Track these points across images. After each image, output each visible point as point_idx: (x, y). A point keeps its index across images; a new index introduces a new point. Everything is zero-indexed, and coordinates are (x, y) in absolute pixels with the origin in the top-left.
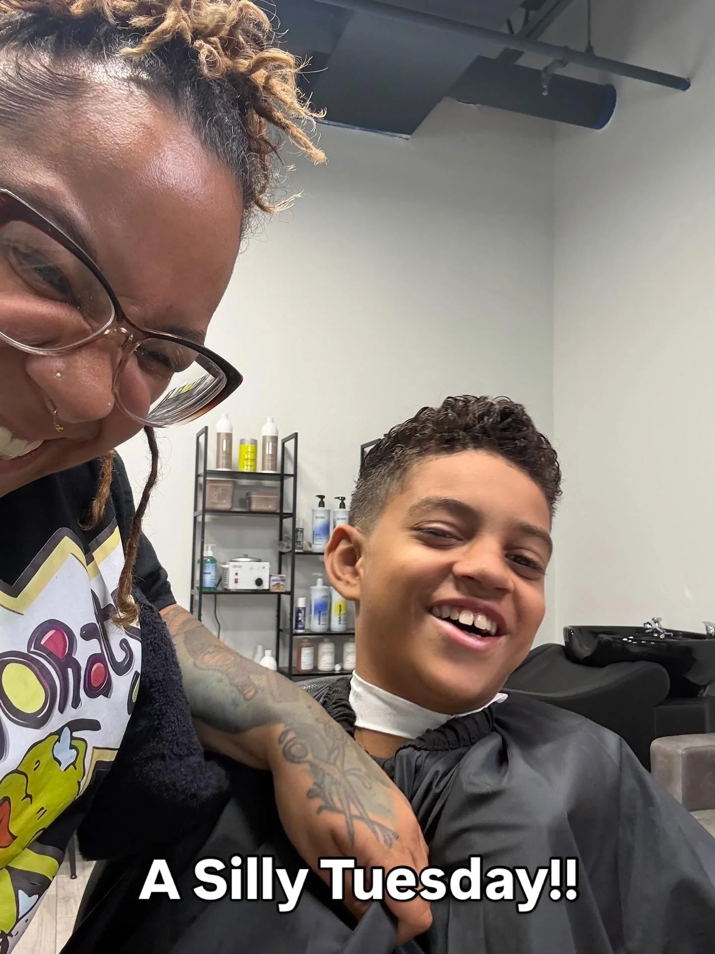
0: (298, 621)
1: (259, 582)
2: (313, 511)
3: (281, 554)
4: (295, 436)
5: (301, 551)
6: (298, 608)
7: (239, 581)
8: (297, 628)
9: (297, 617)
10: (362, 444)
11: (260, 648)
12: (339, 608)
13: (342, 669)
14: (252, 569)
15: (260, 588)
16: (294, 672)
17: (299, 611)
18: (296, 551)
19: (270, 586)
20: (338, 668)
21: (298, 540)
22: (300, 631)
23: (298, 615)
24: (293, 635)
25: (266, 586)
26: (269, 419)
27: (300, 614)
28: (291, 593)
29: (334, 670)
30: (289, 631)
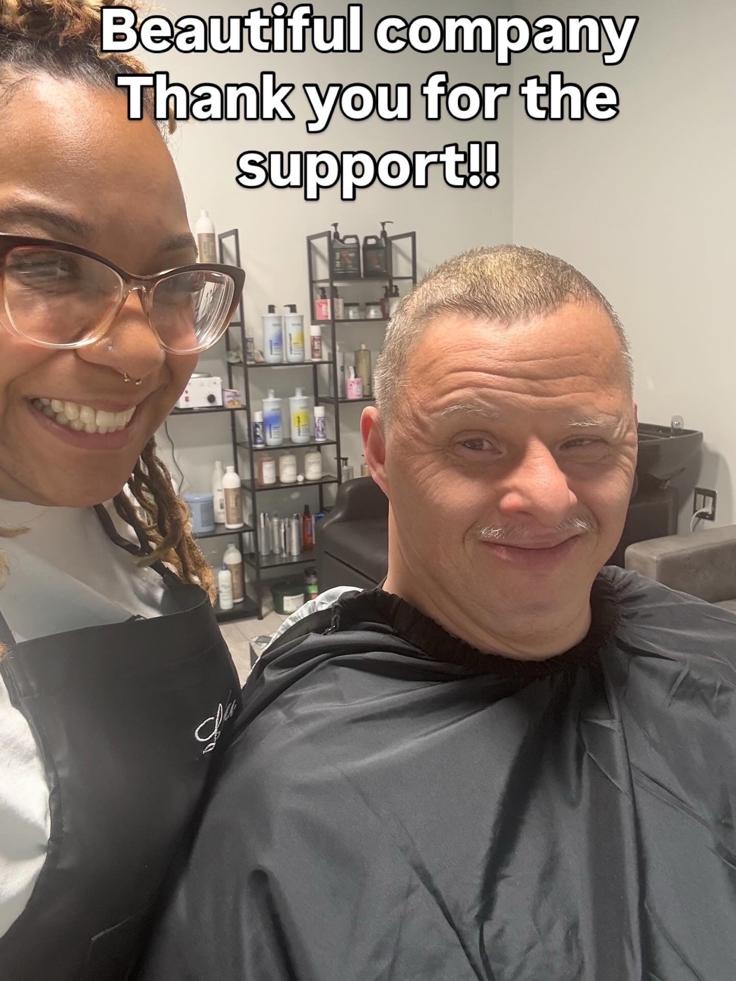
0: (256, 436)
1: (211, 398)
2: (263, 318)
3: (230, 365)
4: (235, 232)
5: (253, 363)
6: (255, 423)
7: (190, 399)
8: (256, 443)
9: (255, 432)
10: (308, 235)
11: (218, 464)
12: (297, 419)
13: (305, 480)
14: (202, 385)
15: (214, 405)
16: (257, 488)
17: (257, 426)
18: (248, 363)
19: (223, 403)
20: (300, 478)
21: (249, 352)
22: (259, 446)
23: (256, 430)
24: (253, 450)
25: (219, 402)
26: (203, 213)
27: (258, 429)
28: (247, 408)
29: (297, 481)
30: (248, 445)
